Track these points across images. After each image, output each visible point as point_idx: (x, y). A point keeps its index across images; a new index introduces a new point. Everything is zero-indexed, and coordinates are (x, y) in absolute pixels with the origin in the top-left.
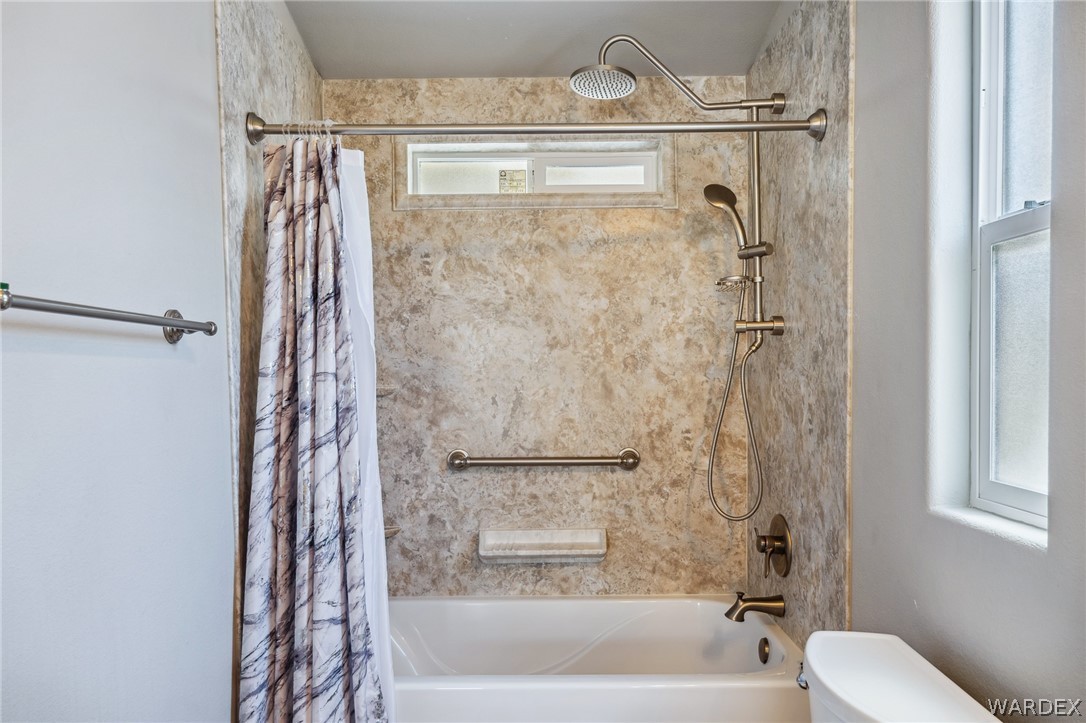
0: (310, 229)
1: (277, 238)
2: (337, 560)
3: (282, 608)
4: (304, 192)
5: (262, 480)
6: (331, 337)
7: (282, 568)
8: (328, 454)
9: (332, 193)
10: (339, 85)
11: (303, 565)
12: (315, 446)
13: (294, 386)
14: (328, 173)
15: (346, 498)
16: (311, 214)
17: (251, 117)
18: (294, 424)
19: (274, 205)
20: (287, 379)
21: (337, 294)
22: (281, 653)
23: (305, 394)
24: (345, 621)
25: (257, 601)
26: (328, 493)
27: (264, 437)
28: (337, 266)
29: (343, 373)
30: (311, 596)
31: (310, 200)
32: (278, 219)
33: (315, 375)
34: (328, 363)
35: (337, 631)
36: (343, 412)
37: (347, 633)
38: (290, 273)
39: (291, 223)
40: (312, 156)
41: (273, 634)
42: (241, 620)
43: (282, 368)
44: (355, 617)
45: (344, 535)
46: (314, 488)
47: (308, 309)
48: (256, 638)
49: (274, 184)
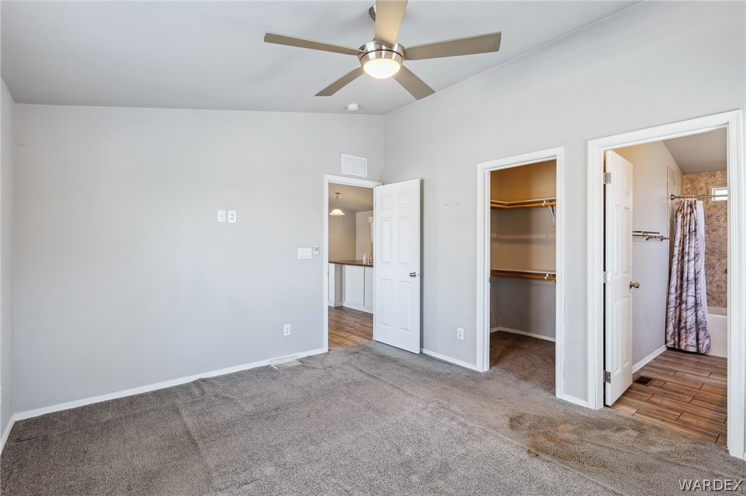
0: (689, 218)
1: (680, 219)
2: (694, 284)
3: (679, 292)
4: (687, 211)
5: (675, 267)
6: (693, 240)
7: (679, 285)
8: (692, 263)
9: (695, 211)
10: (690, 176)
11: (685, 284)
12: (689, 261)
13: (683, 249)
14: (694, 207)
15: (696, 272)
16: (689, 215)
17: (672, 195)
18: (683, 257)
19: (678, 214)
20: (681, 248)
21: (695, 231)
22: (678, 301)
23: (686, 250)
24: (695, 297)
25: (673, 290)
26: (692, 270)
27: (675, 260)
28: (696, 225)
29: (697, 246)
30: (687, 290)
31: (689, 212)
32: (680, 216)
33: (689, 247)
34: (693, 244)
35: (693, 298)
36: (696, 255)
37: (696, 300)
38: (683, 227)
39: (683, 217)
40: (689, 203)
41: (676, 297)
42: (669, 293)
43: (680, 245)
44: (698, 296)
45: (696, 279)
46: (688, 269)
47: (688, 234)
48: (672, 297)
49: (678, 209)
